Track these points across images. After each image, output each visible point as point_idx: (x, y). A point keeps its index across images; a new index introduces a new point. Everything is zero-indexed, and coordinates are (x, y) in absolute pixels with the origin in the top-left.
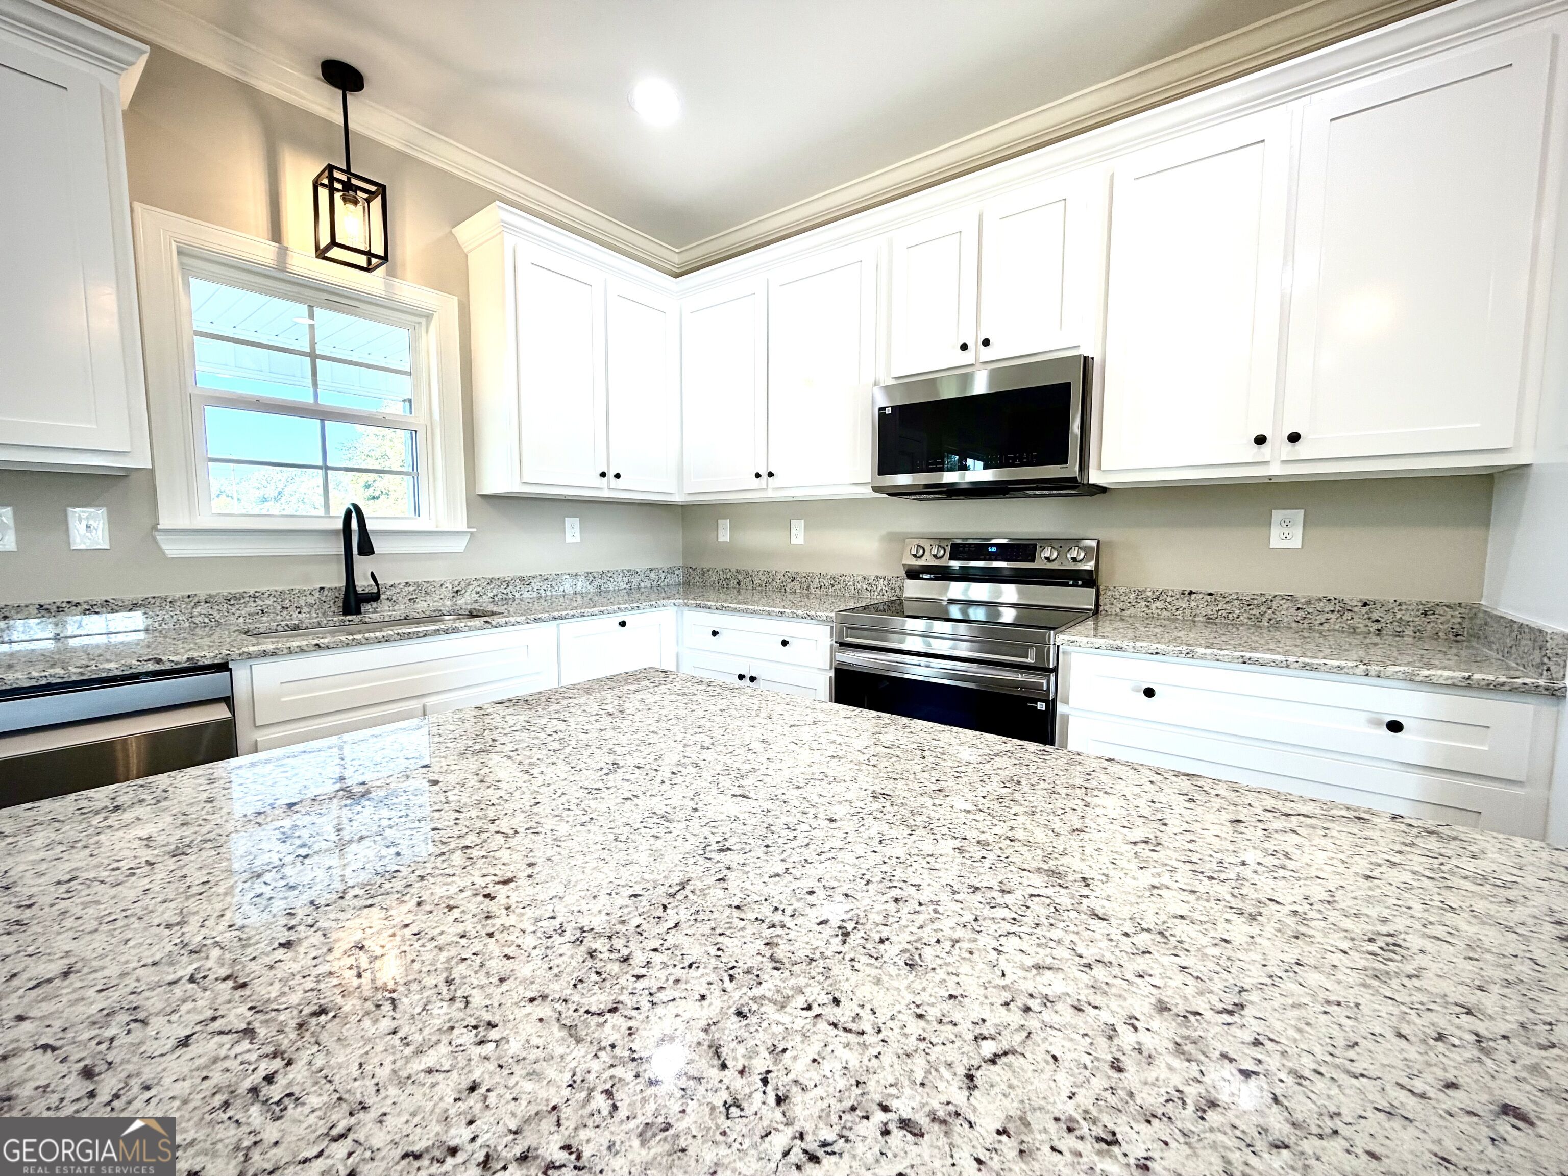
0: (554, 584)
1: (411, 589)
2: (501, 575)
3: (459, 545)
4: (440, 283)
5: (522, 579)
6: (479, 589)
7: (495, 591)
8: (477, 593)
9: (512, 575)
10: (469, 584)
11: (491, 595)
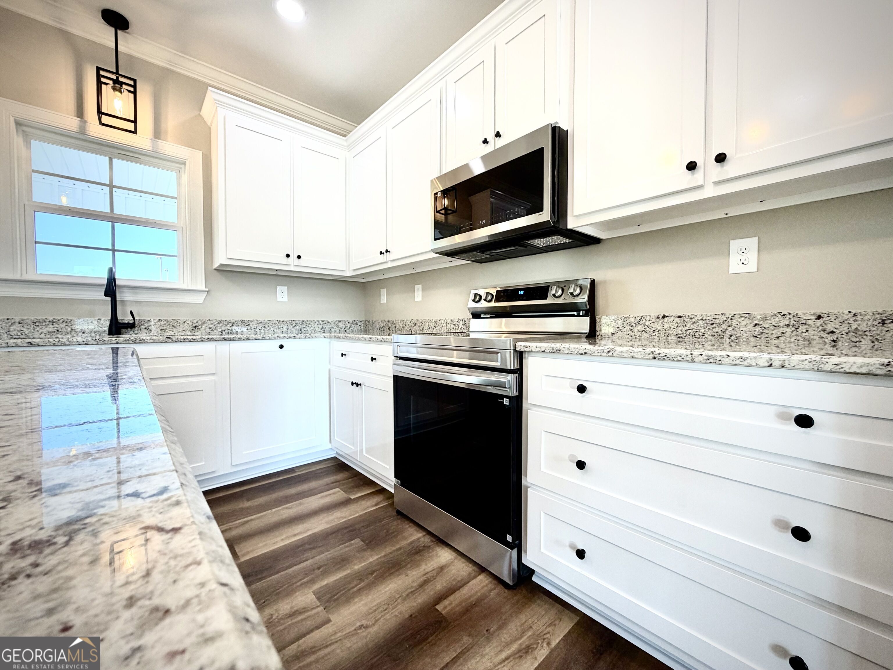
0: (266, 326)
1: (162, 323)
2: (228, 319)
3: (200, 299)
4: (190, 144)
5: (243, 322)
6: (211, 326)
7: (223, 328)
8: (210, 328)
9: (236, 319)
10: (204, 323)
11: (220, 330)
